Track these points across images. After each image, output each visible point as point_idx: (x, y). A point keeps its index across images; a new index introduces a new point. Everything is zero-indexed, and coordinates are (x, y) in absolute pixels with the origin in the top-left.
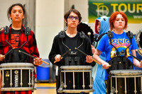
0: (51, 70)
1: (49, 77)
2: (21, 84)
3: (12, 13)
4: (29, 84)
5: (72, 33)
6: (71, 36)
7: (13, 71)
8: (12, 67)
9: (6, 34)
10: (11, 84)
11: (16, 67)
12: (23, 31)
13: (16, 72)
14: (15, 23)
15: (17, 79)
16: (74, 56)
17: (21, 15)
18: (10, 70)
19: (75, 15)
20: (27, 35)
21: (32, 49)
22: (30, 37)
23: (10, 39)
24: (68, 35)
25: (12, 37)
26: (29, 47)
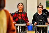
0: (33, 26)
1: (32, 29)
2: (22, 31)
3: (19, 6)
4: (25, 31)
5: (40, 13)
6: (40, 14)
7: (19, 27)
8: (19, 25)
9: (17, 14)
10: (19, 31)
11: (20, 25)
12: (23, 13)
13: (20, 27)
14: (20, 10)
15: (20, 30)
16: (41, 21)
17: (22, 7)
18: (18, 26)
19: (41, 7)
20: (24, 14)
21: (26, 19)
22: (25, 15)
23: (18, 15)
24: (39, 14)
25: (19, 15)
26: (25, 18)
